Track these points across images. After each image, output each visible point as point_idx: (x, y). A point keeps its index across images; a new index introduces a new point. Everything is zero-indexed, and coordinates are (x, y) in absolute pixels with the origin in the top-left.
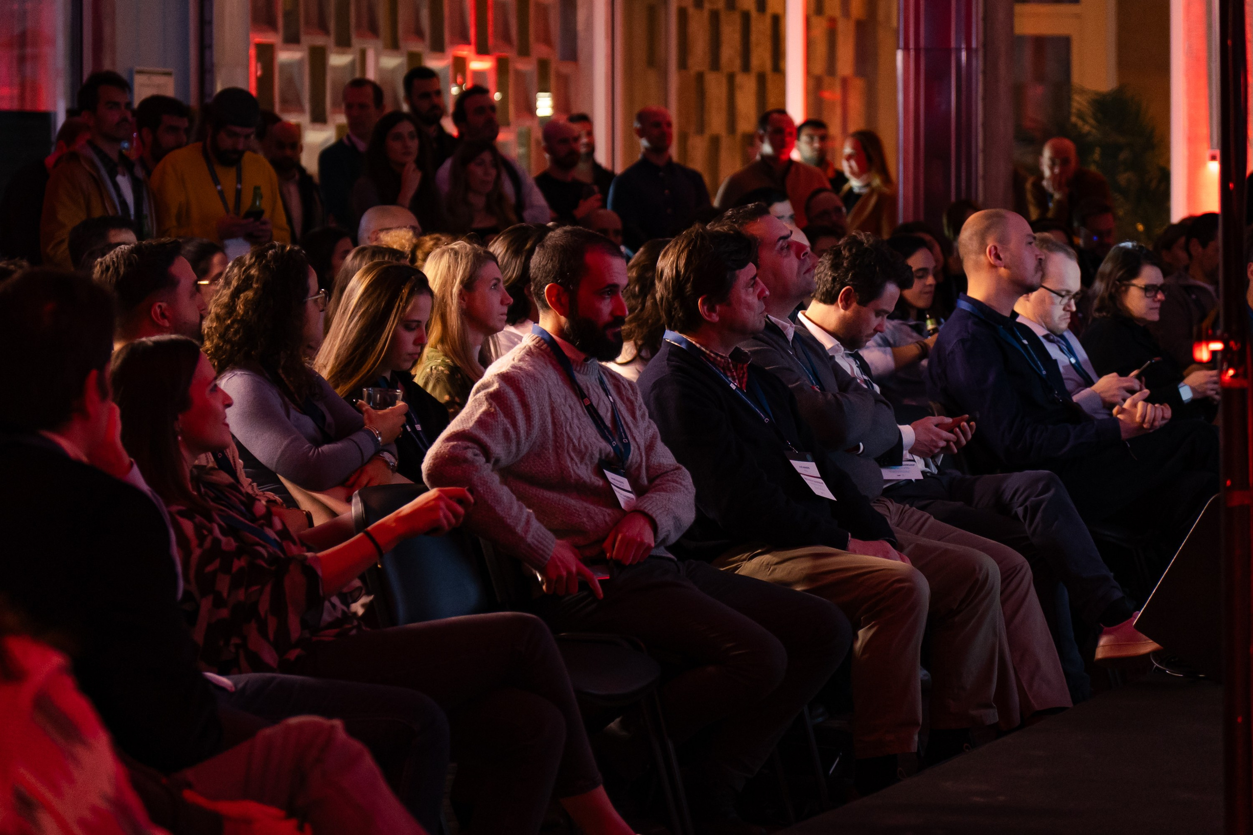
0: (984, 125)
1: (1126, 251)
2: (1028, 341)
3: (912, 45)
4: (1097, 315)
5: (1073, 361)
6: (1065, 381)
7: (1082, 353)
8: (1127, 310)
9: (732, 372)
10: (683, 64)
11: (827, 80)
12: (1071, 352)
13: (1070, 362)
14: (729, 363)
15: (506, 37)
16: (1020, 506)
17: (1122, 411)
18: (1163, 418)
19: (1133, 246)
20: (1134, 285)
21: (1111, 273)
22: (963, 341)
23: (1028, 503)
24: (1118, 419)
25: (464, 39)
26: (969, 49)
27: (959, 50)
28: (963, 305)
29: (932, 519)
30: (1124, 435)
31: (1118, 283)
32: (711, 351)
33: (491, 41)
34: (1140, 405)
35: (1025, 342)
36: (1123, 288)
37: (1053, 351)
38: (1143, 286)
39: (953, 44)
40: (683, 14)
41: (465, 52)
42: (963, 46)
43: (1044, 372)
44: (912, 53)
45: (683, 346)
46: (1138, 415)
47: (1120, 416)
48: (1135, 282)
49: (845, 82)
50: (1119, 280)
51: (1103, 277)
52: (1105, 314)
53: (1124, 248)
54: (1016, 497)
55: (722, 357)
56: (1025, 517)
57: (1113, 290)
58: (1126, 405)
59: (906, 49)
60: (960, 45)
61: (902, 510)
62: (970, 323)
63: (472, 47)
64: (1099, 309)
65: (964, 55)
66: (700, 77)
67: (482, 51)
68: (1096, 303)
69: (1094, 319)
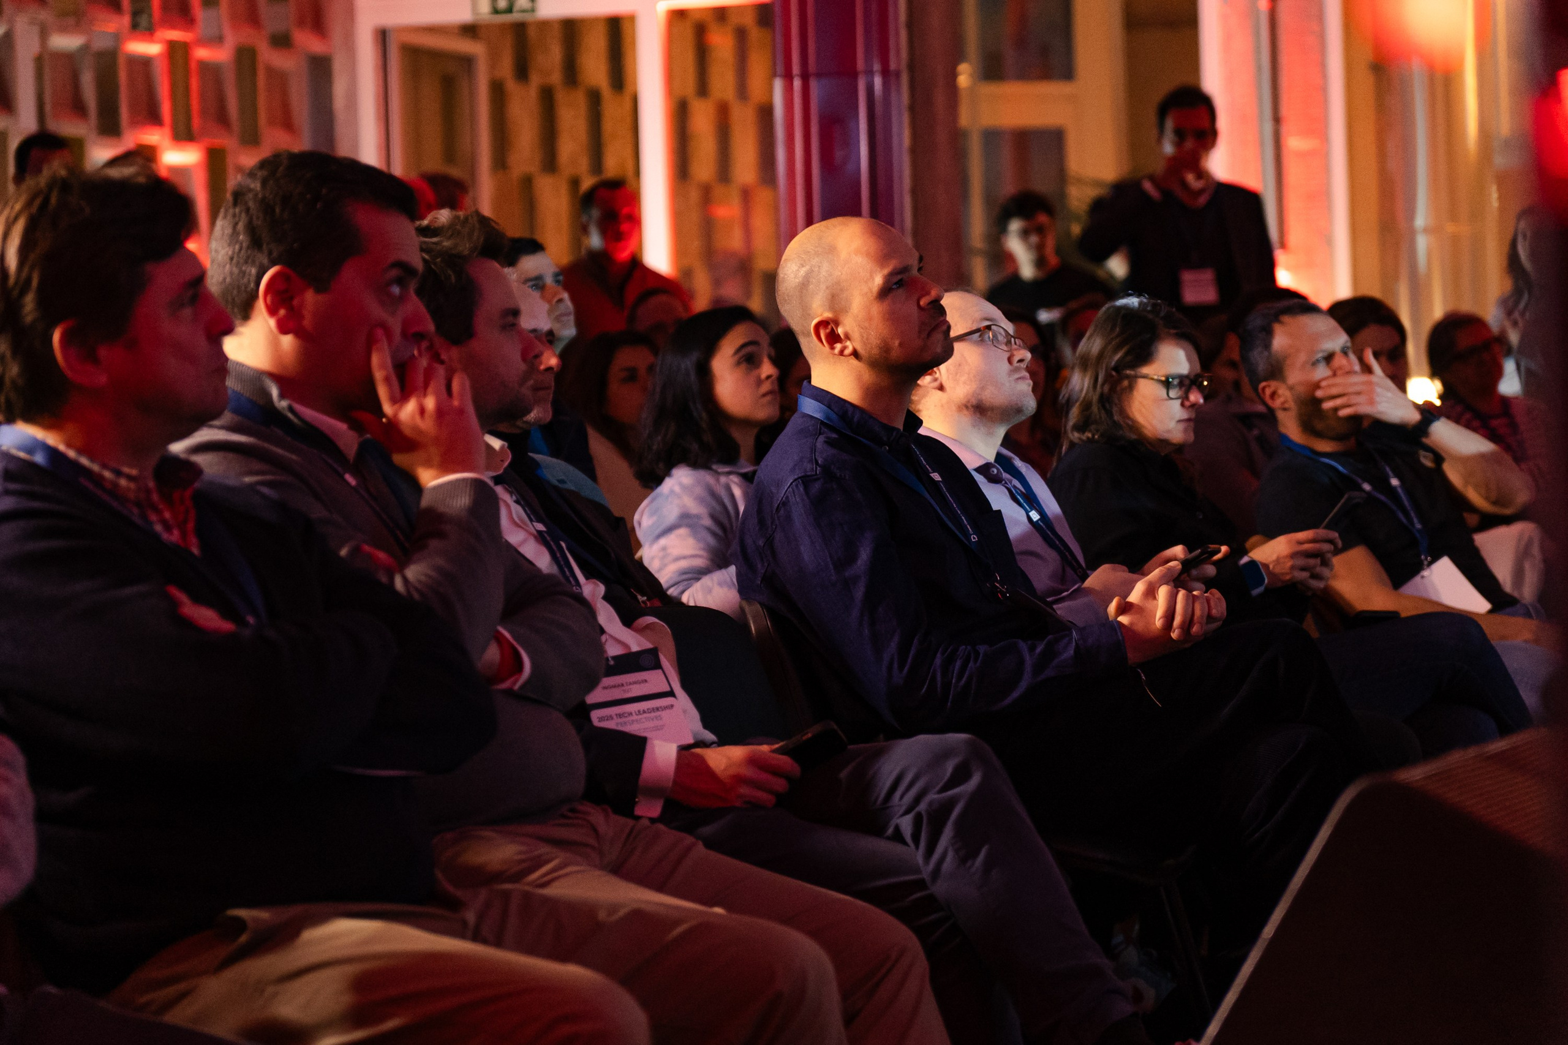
0: (914, 192)
1: (1127, 310)
2: (941, 476)
3: (796, 69)
4: (1075, 436)
5: (1035, 516)
6: (1018, 557)
7: (1052, 506)
8: (1135, 427)
9: (159, 512)
10: (500, 162)
11: (719, 191)
12: (1029, 500)
13: (1029, 519)
14: (148, 491)
15: (222, 118)
16: (907, 812)
17: (1125, 608)
18: (1210, 618)
19: (1140, 303)
20: (1145, 377)
21: (1101, 355)
22: (806, 481)
23: (922, 807)
24: (1120, 623)
25: (153, 117)
26: (885, 73)
27: (870, 73)
28: (809, 406)
29: (700, 849)
30: (1133, 657)
31: (1114, 373)
32: (104, 466)
33: (196, 122)
34: (1163, 592)
35: (936, 477)
36: (1126, 383)
37: (997, 498)
38: (1163, 379)
39: (860, 64)
40: (498, 91)
41: (153, 137)
42: (877, 67)
43: (974, 538)
44: (797, 83)
45: (39, 458)
46: (1160, 613)
47: (1124, 619)
48: (1145, 370)
49: (746, 195)
50: (1116, 368)
51: (1085, 363)
52: (1090, 435)
53: (1125, 308)
54: (898, 794)
55: (130, 478)
56: (916, 838)
57: (1106, 388)
58: (1135, 597)
59: (788, 77)
60: (872, 66)
61: (631, 832)
62: (821, 441)
63: (167, 130)
64: (1080, 428)
65: (878, 81)
66: (527, 182)
67: (183, 136)
68: (1074, 413)
69: (1072, 445)
